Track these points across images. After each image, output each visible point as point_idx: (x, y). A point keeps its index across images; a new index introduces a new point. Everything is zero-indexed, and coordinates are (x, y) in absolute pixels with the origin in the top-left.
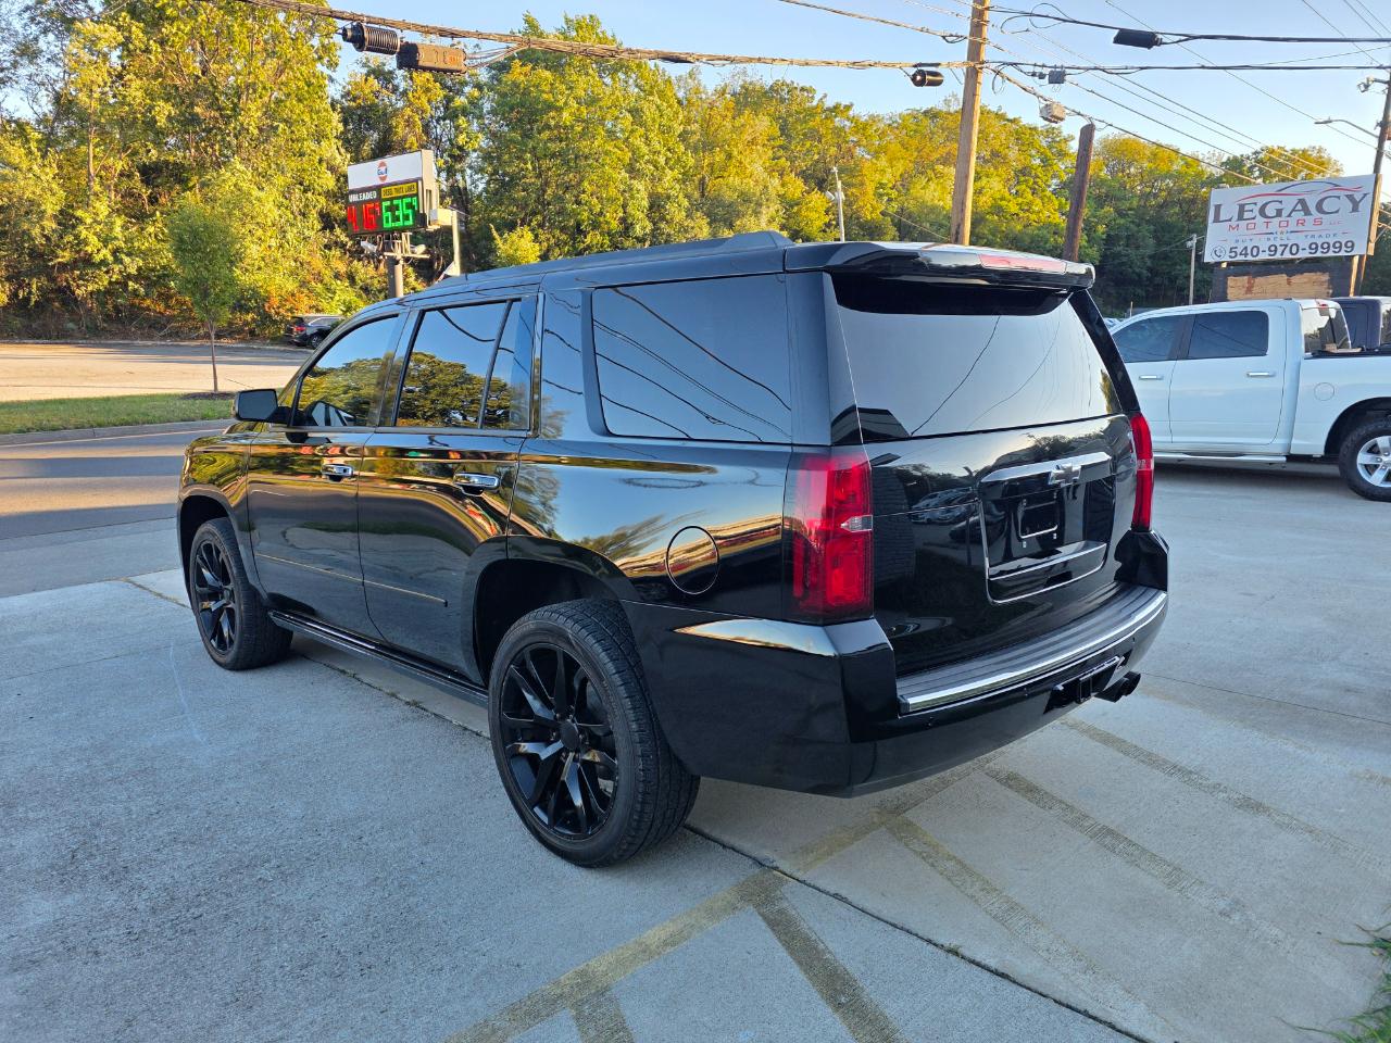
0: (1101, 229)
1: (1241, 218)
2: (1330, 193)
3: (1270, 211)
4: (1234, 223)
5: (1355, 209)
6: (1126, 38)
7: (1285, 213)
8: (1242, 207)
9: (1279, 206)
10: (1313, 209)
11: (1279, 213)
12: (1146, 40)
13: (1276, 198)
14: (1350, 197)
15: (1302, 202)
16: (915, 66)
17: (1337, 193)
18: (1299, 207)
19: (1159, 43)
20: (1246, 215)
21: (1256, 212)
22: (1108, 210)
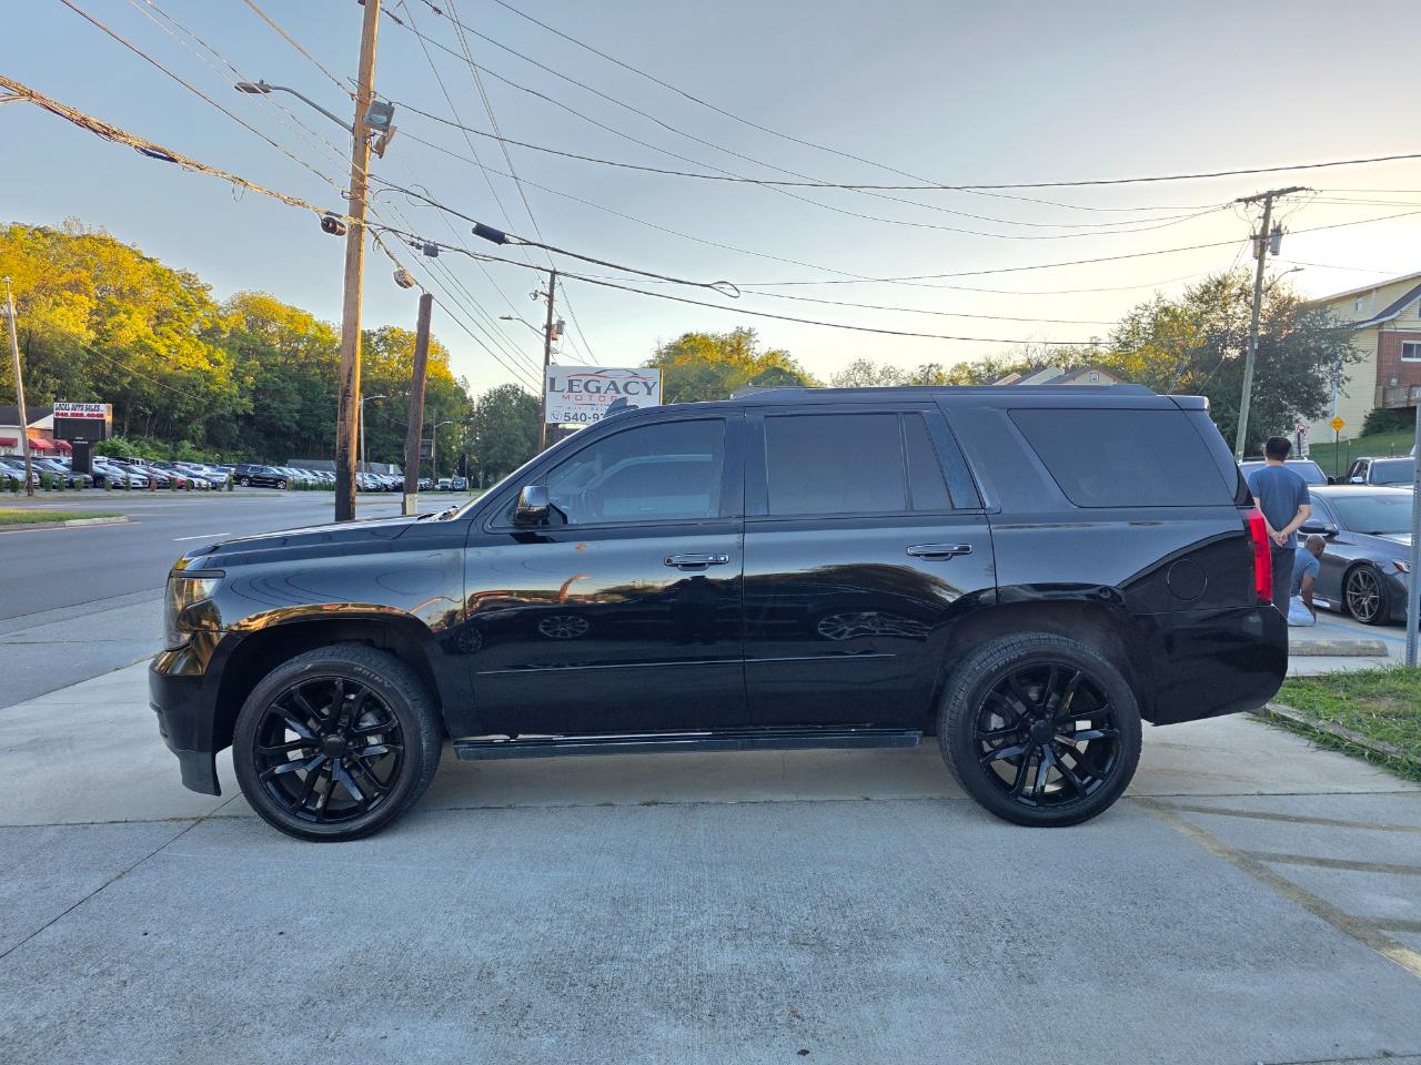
0: (250, 380)
1: (571, 390)
2: (632, 379)
3: (592, 387)
4: (565, 393)
5: (649, 393)
6: (481, 231)
7: (603, 390)
8: (571, 382)
9: (597, 384)
10: (621, 390)
11: (598, 389)
12: (498, 238)
13: (595, 378)
14: (645, 384)
15: (613, 383)
16: (327, 213)
17: (637, 380)
18: (612, 387)
19: (507, 242)
20: (575, 388)
21: (582, 388)
22: (254, 362)
